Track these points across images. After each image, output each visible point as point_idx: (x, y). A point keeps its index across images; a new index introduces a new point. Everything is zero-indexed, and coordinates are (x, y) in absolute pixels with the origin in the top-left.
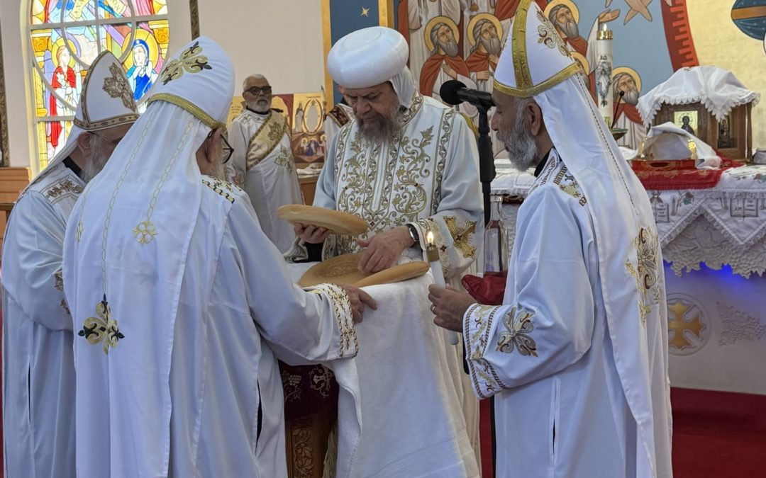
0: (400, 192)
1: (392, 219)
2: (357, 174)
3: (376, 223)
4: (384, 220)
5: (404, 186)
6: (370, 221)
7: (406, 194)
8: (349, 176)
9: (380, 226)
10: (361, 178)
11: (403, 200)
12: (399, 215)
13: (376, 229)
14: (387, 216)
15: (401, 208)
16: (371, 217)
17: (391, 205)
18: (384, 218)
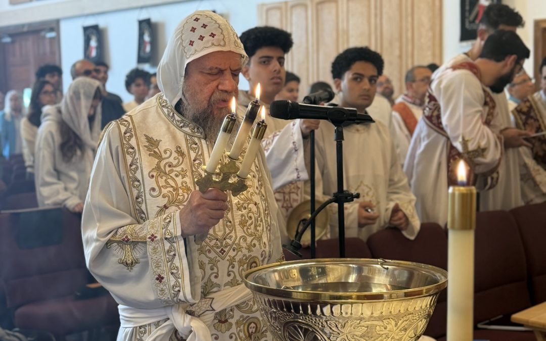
0: (244, 212)
1: (243, 245)
2: (172, 187)
3: (226, 250)
4: (234, 246)
5: (246, 205)
6: (218, 248)
7: (250, 214)
8: (164, 191)
9: (232, 254)
10: (180, 191)
11: (250, 222)
12: (249, 239)
13: (228, 258)
14: (237, 242)
15: (249, 231)
16: (219, 244)
17: (238, 228)
18: (234, 243)
